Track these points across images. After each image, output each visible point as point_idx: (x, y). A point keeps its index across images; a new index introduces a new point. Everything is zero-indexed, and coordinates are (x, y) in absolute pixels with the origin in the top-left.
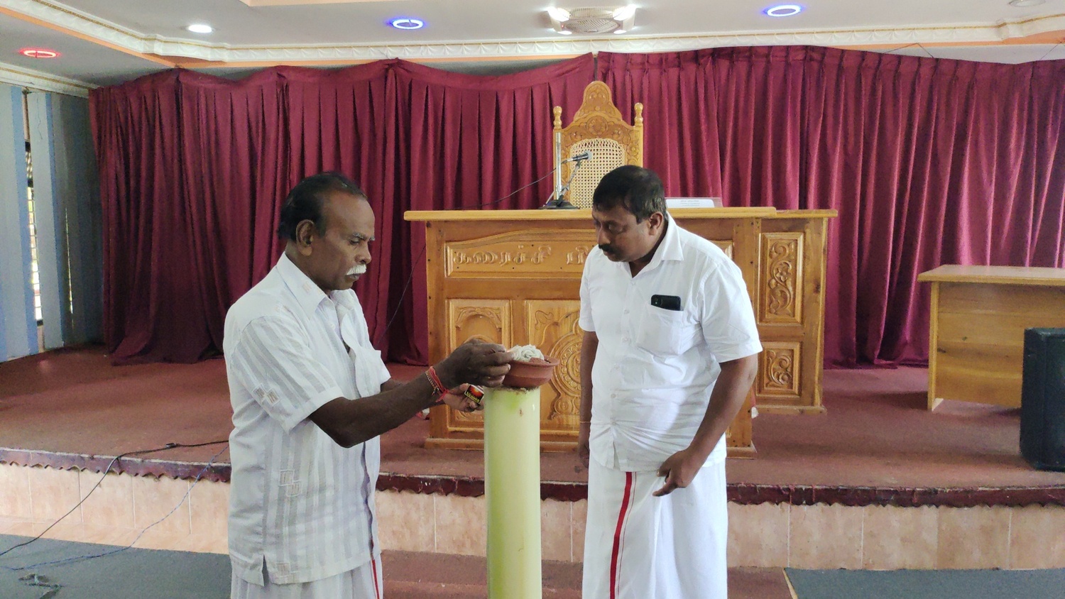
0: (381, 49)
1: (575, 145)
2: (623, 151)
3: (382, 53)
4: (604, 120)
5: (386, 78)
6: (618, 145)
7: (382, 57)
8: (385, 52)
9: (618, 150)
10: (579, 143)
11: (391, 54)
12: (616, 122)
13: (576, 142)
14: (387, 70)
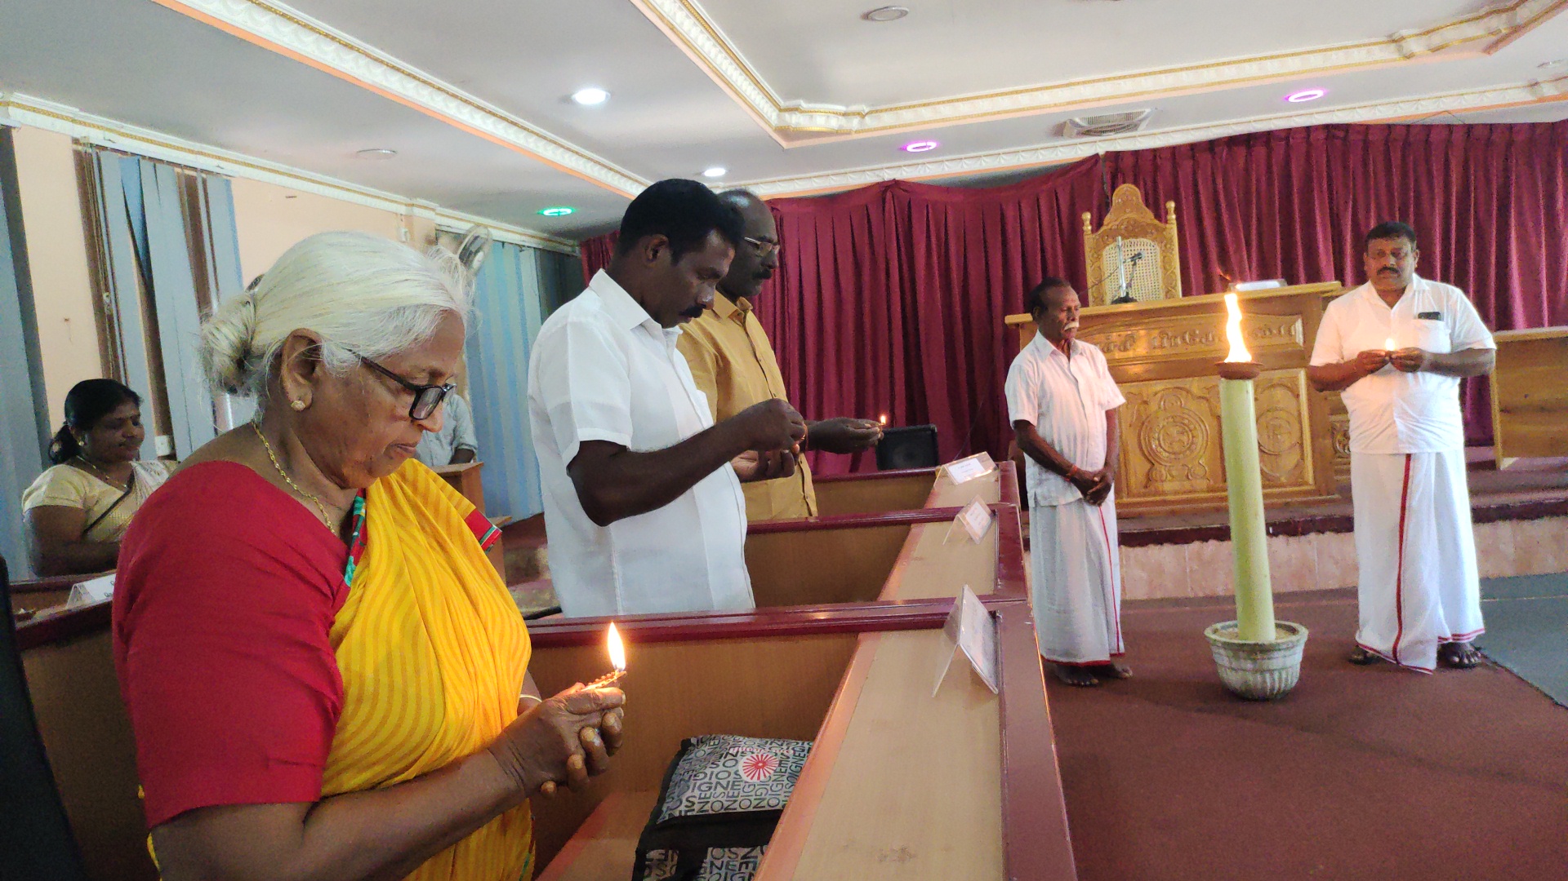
0: (877, 172)
1: (1107, 248)
2: (1158, 249)
3: (878, 176)
4: (1135, 221)
5: (884, 202)
6: (1153, 244)
7: (879, 180)
8: (881, 175)
9: (1152, 248)
10: (1111, 246)
11: (888, 175)
12: (1149, 221)
13: (1108, 245)
14: (885, 192)
